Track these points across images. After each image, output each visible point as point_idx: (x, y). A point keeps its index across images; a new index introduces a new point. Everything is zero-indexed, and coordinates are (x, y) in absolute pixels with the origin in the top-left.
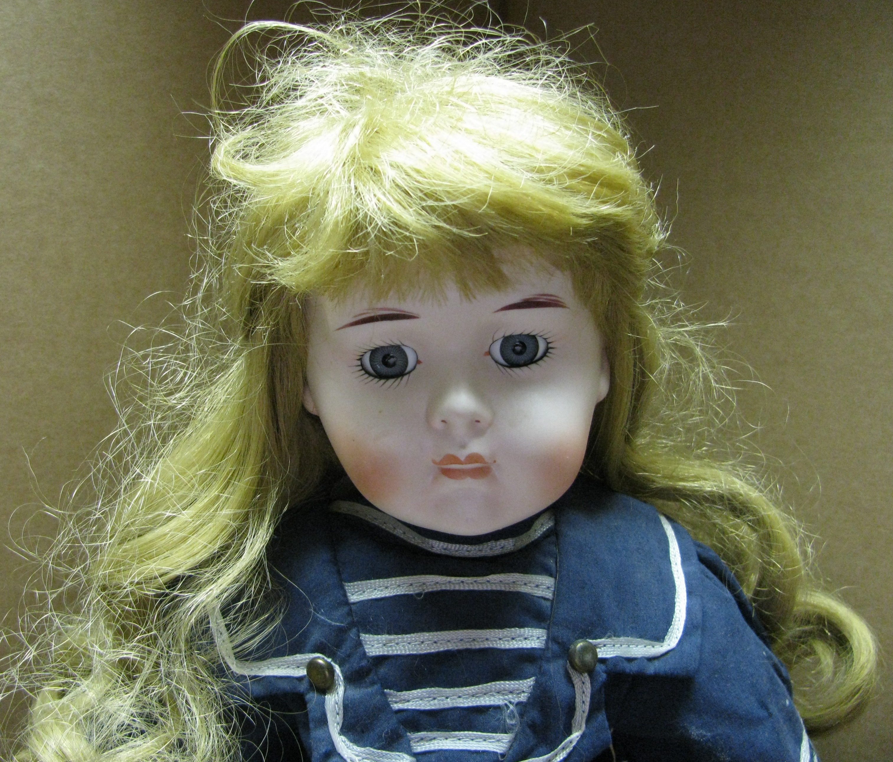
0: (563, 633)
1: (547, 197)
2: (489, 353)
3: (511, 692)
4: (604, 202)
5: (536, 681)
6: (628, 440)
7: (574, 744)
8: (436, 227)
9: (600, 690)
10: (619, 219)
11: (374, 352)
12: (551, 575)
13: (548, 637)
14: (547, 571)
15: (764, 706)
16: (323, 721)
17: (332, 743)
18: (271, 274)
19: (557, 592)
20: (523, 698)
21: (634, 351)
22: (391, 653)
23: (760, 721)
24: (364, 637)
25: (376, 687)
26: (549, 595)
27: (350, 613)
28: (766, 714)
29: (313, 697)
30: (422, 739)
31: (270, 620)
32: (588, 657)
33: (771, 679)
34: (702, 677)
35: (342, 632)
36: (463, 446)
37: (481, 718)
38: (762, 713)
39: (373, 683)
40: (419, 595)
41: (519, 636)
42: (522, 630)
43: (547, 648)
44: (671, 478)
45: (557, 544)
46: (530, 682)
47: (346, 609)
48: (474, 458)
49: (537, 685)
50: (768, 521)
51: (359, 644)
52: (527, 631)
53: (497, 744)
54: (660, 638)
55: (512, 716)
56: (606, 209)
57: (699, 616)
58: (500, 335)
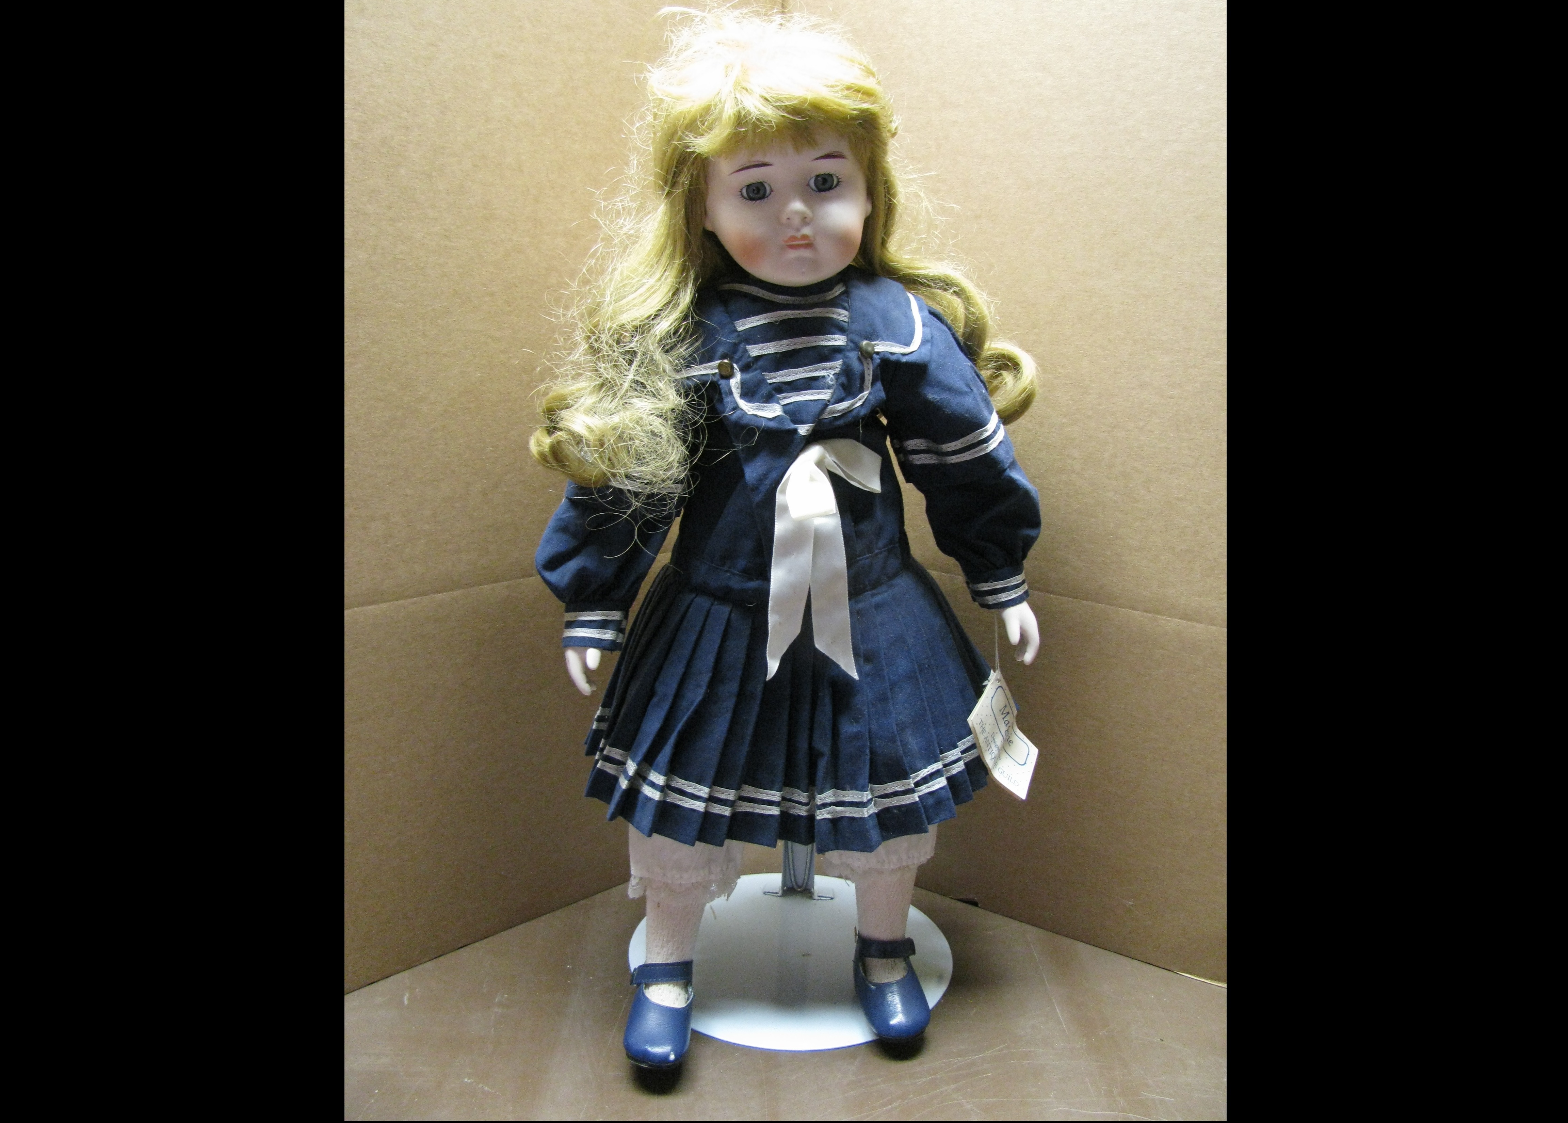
0: (856, 338)
1: (837, 100)
2: (808, 185)
3: (830, 369)
4: (864, 103)
5: (843, 361)
6: (884, 243)
7: (865, 397)
8: (782, 116)
9: (877, 368)
10: (873, 111)
11: (748, 186)
12: (846, 310)
13: (848, 340)
14: (844, 308)
15: (968, 386)
16: (730, 393)
17: (736, 403)
18: (694, 146)
19: (851, 318)
20: (837, 370)
21: (884, 188)
22: (764, 353)
23: (966, 393)
24: (748, 347)
25: (758, 371)
26: (846, 319)
27: (739, 336)
28: (969, 390)
29: (722, 382)
30: (784, 398)
31: (697, 340)
32: (870, 349)
33: (974, 377)
34: (932, 367)
35: (735, 346)
36: (798, 230)
37: (815, 383)
38: (966, 389)
39: (756, 370)
40: (776, 322)
41: (833, 339)
42: (833, 336)
43: (847, 345)
44: (910, 268)
45: (848, 297)
46: (840, 362)
47: (736, 334)
48: (805, 237)
49: (844, 363)
50: (967, 290)
51: (746, 351)
52: (836, 336)
53: (825, 395)
54: (908, 344)
55: (832, 380)
56: (865, 106)
57: (929, 337)
58: (814, 174)
